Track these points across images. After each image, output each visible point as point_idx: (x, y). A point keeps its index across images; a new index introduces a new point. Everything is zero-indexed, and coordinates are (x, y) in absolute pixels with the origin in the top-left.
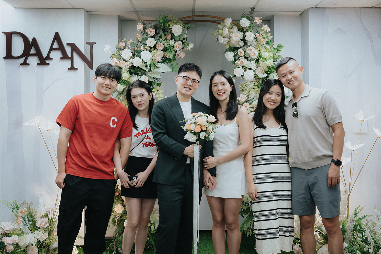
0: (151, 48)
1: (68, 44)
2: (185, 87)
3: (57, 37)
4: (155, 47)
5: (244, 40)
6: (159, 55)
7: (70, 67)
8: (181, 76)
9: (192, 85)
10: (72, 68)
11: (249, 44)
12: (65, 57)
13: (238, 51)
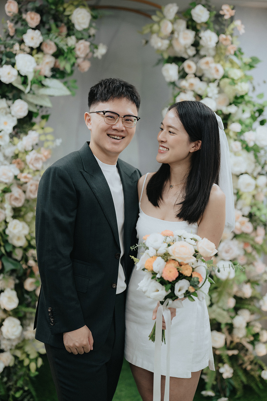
0: (32, 49)
2: (108, 135)
4: (39, 49)
5: (196, 44)
6: (47, 63)
8: (98, 113)
9: (124, 129)
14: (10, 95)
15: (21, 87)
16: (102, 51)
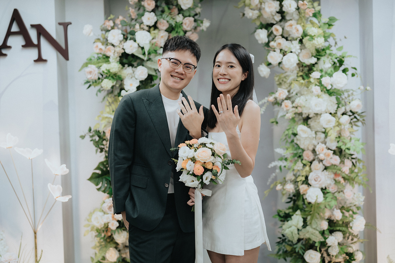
0: (150, 27)
1: (33, 26)
2: (172, 76)
3: (16, 17)
4: (155, 27)
5: (281, 12)
6: (162, 37)
7: (36, 57)
8: (166, 59)
10: (40, 60)
11: (288, 18)
12: (28, 44)
13: (273, 28)
14: (135, 64)
15: (141, 56)
16: (206, 24)
